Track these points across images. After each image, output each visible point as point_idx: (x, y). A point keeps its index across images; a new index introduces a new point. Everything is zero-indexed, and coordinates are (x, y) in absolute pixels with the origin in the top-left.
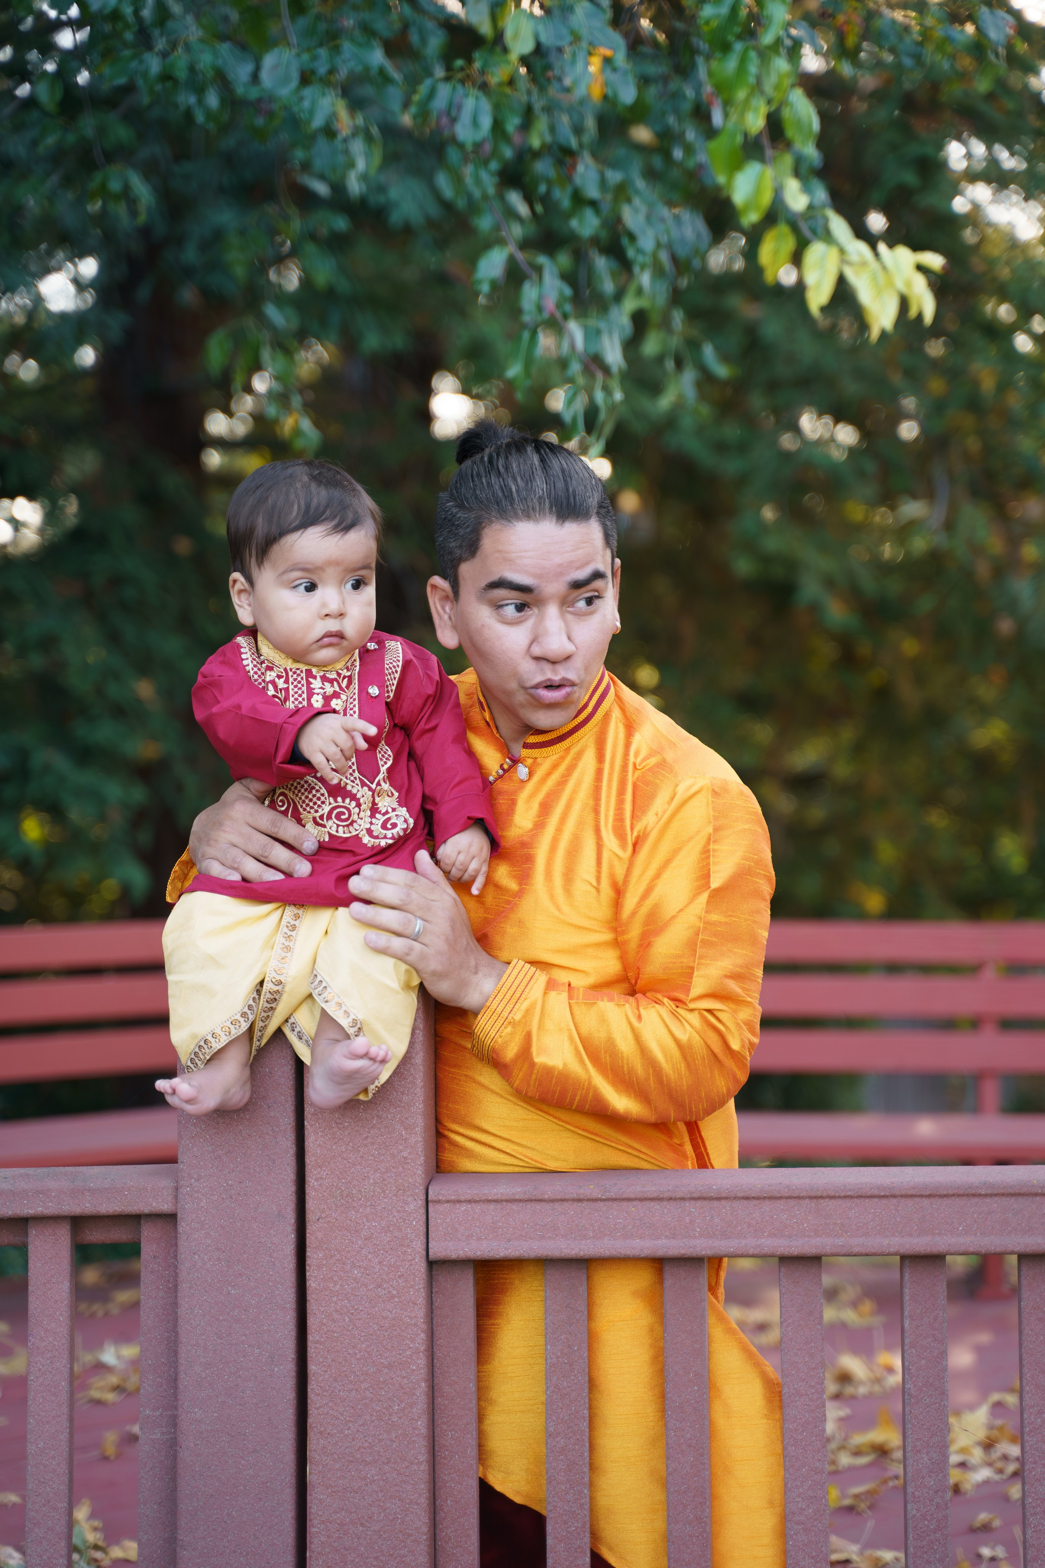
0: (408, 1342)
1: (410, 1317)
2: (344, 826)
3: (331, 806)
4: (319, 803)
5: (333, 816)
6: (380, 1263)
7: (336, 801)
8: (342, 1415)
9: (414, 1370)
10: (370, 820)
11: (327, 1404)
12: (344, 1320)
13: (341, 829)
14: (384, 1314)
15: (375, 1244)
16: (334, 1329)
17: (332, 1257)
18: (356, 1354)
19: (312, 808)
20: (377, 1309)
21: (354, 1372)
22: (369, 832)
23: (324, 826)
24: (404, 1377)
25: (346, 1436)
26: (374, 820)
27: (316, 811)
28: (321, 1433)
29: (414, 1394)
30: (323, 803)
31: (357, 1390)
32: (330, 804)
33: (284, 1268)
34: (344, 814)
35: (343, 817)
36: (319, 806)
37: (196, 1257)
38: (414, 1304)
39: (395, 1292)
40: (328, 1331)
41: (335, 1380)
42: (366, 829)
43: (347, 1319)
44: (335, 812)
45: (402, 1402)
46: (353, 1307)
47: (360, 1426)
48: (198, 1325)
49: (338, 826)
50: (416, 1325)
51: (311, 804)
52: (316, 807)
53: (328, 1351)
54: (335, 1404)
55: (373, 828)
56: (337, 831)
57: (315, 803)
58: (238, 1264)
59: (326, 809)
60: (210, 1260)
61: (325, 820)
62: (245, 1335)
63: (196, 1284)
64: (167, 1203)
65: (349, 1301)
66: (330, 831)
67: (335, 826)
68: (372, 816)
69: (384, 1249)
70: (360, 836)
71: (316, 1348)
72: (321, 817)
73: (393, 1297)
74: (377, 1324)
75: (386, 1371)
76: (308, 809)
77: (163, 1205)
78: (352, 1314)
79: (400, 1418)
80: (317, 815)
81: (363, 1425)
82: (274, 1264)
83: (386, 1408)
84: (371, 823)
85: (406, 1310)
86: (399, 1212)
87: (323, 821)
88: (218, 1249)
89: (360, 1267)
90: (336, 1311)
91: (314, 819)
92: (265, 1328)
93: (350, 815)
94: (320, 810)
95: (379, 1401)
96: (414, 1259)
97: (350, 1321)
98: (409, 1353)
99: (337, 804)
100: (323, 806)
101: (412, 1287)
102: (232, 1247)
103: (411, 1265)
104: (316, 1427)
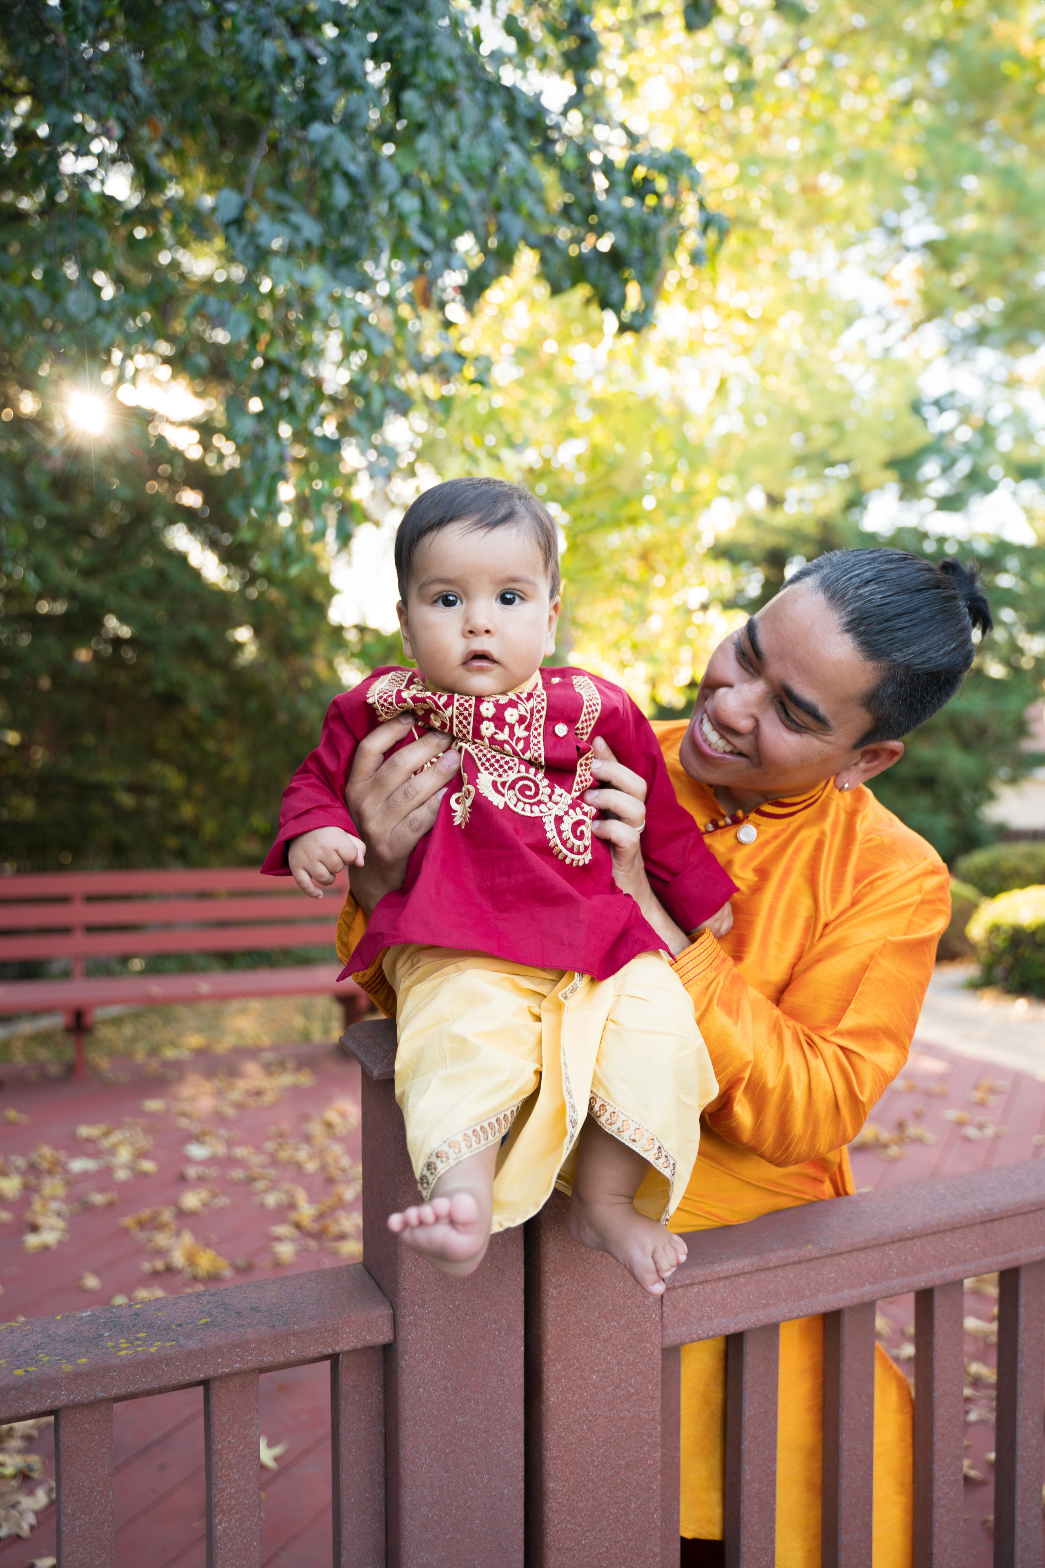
0: (645, 1437)
1: (648, 1413)
2: (525, 803)
3: (519, 775)
4: (506, 767)
5: (517, 786)
6: (619, 1363)
7: (527, 772)
8: (580, 1526)
9: (651, 1465)
10: (567, 809)
11: (565, 1519)
12: (583, 1429)
13: (520, 805)
14: (622, 1415)
15: (614, 1345)
16: (573, 1441)
17: (570, 1366)
18: (594, 1461)
19: (496, 770)
20: (615, 1411)
21: (592, 1480)
22: (559, 820)
23: (503, 795)
24: (640, 1475)
25: (584, 1546)
26: (571, 812)
27: (500, 776)
28: (558, 1550)
29: (651, 1489)
30: (511, 768)
31: (594, 1497)
32: (519, 772)
33: (514, 1385)
34: (530, 789)
35: (527, 793)
36: (505, 771)
37: (421, 1390)
38: (653, 1398)
39: (633, 1391)
40: (566, 1444)
41: (573, 1493)
42: (556, 816)
43: (585, 1427)
44: (521, 783)
45: (638, 1499)
46: (591, 1414)
47: (597, 1533)
48: (423, 1464)
49: (519, 800)
50: (653, 1419)
51: (497, 766)
52: (501, 771)
53: (566, 1465)
54: (573, 1517)
55: (565, 818)
56: (515, 805)
57: (501, 766)
58: (466, 1389)
59: (512, 776)
60: (435, 1391)
61: (506, 788)
62: (474, 1463)
63: (421, 1420)
64: (382, 1334)
65: (587, 1408)
66: (508, 802)
67: (516, 799)
68: (572, 806)
69: (622, 1348)
70: (544, 820)
71: (554, 1464)
72: (503, 784)
73: (632, 1395)
74: (616, 1426)
75: (623, 1471)
76: (491, 769)
77: (378, 1337)
78: (590, 1421)
79: (637, 1516)
80: (499, 780)
81: (600, 1531)
82: (504, 1382)
83: (623, 1509)
84: (567, 813)
85: (644, 1406)
86: (638, 1307)
87: (504, 788)
88: (444, 1378)
89: (598, 1371)
90: (575, 1422)
91: (494, 784)
92: (495, 1451)
93: (537, 793)
94: (504, 775)
95: (616, 1503)
96: (653, 1353)
97: (588, 1428)
98: (646, 1449)
99: (527, 775)
100: (510, 772)
101: (650, 1381)
102: (460, 1372)
103: (650, 1359)
104: (554, 1545)
